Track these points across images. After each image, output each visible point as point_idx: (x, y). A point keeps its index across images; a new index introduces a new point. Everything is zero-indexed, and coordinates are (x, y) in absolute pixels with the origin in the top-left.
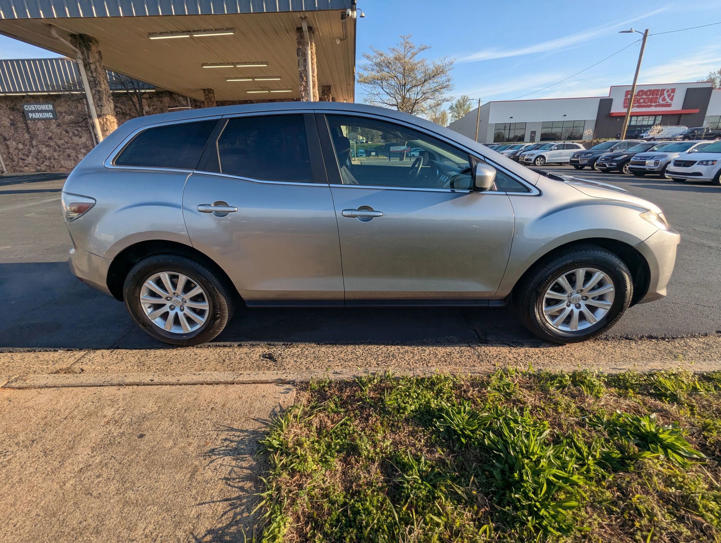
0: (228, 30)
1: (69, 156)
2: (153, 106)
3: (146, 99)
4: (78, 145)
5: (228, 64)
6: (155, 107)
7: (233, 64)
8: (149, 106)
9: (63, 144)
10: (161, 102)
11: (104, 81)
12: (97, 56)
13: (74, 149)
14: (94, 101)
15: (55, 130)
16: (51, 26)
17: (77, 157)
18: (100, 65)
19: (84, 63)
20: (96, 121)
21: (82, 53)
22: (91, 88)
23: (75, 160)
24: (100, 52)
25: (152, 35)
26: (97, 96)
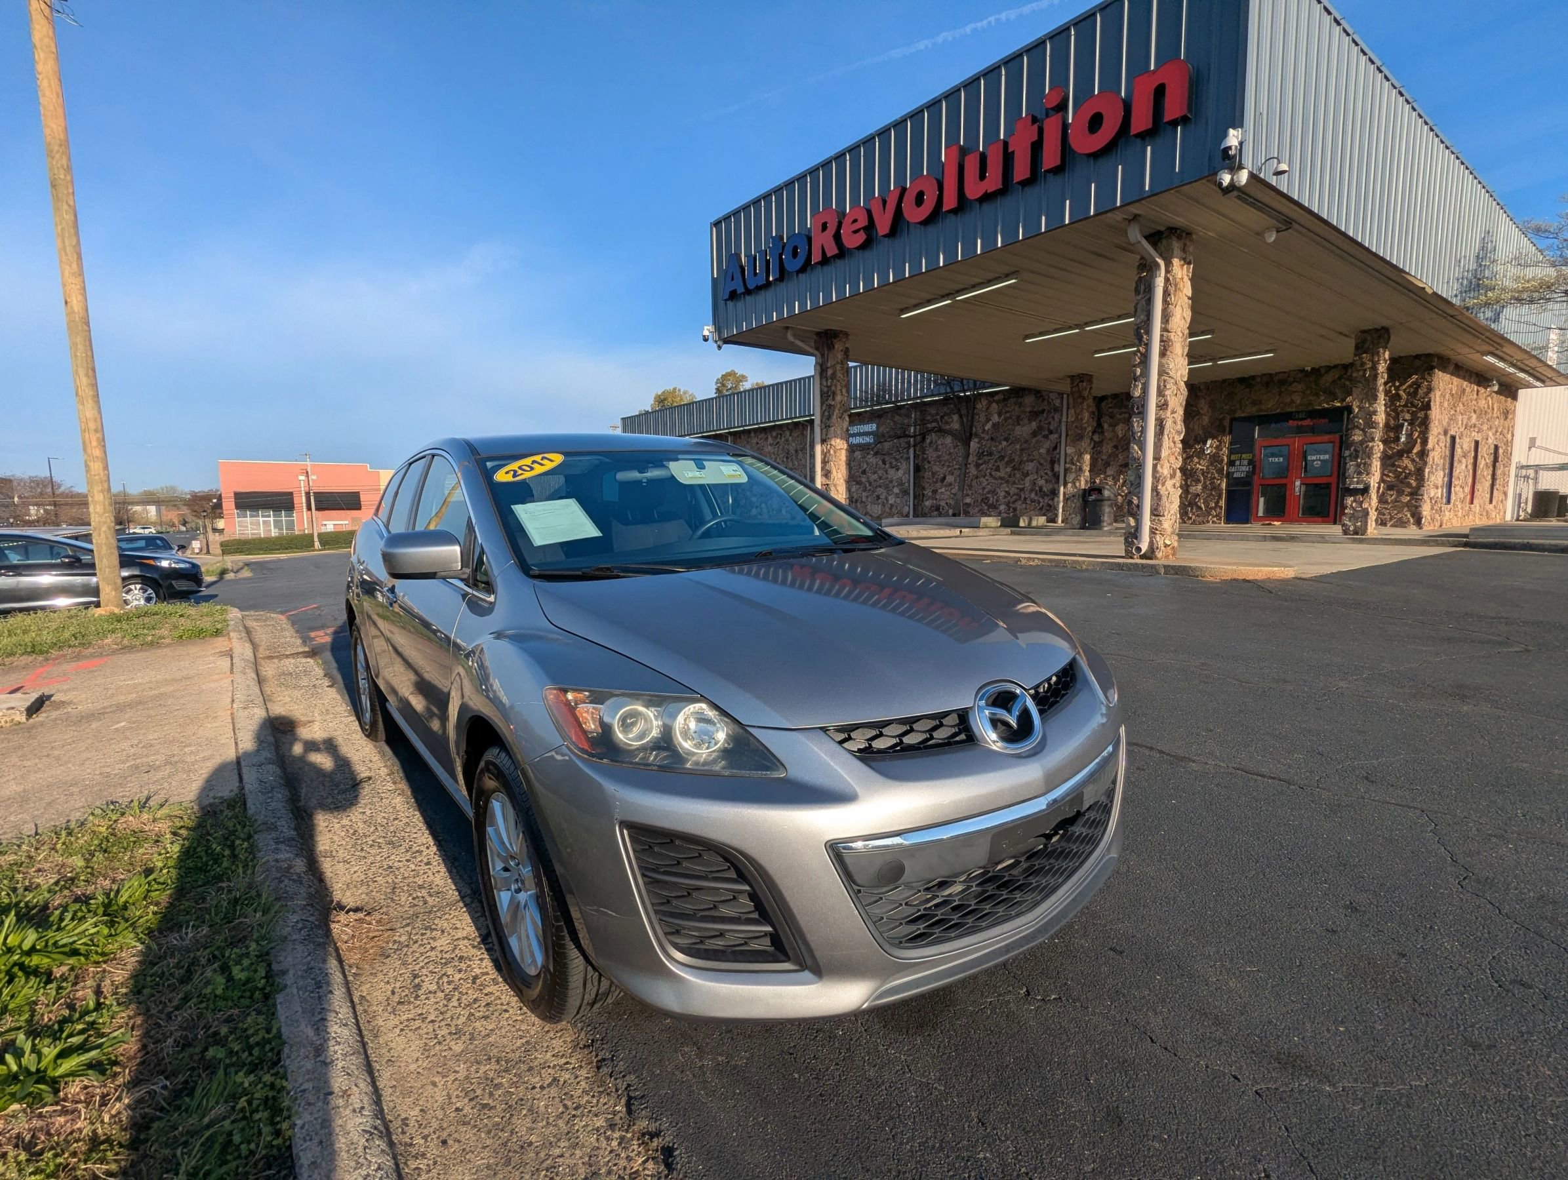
0: (1007, 277)
1: (878, 497)
2: (1006, 412)
3: (997, 402)
4: (891, 482)
5: (1070, 328)
6: (1008, 415)
7: (1077, 326)
8: (1000, 415)
9: (875, 481)
10: (1020, 405)
11: (841, 390)
12: (840, 356)
13: (886, 487)
14: (821, 421)
15: (872, 459)
16: (787, 328)
17: (887, 499)
18: (842, 368)
19: (822, 369)
20: (818, 449)
21: (823, 355)
22: (822, 403)
23: (884, 505)
24: (847, 348)
25: (904, 311)
26: (826, 414)
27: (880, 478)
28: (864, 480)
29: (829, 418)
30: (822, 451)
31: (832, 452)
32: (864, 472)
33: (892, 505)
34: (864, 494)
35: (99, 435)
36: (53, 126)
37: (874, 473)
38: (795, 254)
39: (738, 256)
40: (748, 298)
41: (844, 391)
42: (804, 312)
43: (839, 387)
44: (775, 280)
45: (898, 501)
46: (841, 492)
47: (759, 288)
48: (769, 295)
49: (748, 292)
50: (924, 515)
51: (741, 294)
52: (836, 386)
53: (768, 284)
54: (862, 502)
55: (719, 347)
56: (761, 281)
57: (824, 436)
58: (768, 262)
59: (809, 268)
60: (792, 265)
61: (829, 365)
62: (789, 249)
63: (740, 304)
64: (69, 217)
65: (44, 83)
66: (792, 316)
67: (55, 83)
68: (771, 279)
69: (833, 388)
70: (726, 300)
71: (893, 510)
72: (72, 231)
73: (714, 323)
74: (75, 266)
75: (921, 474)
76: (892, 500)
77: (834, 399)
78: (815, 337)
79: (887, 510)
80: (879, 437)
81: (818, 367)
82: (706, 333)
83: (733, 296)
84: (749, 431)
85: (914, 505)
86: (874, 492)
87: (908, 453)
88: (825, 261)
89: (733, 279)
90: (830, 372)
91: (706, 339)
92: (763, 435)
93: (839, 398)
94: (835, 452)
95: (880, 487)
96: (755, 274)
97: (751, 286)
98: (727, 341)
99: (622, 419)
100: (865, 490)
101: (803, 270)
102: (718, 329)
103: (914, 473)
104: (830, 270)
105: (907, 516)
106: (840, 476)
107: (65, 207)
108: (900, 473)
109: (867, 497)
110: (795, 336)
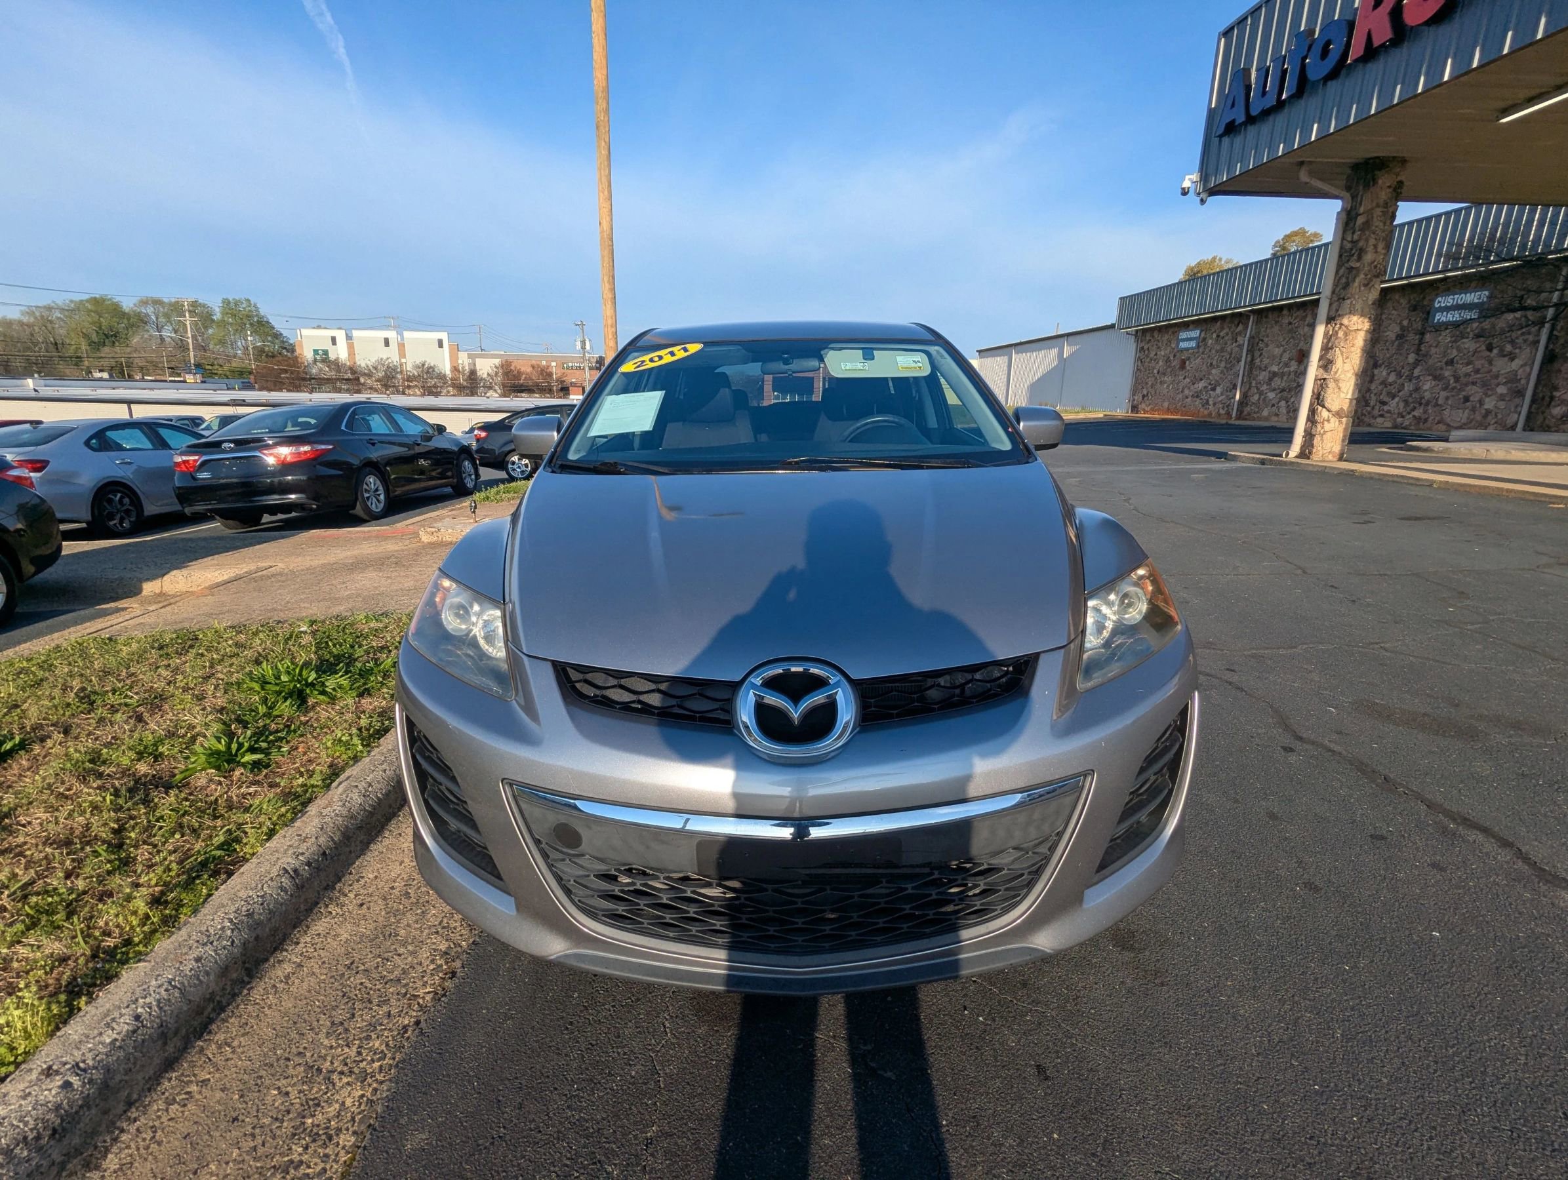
11: (1375, 246)
12: (1384, 195)
13: (1485, 384)
14: (1333, 292)
15: (1469, 345)
16: (1302, 163)
17: (1481, 402)
18: (1384, 213)
19: (1348, 220)
20: (1320, 331)
21: (1353, 197)
22: (1339, 265)
23: (1473, 410)
24: (1401, 183)
25: (1506, 111)
26: (1344, 280)
27: (1477, 371)
28: (1447, 374)
29: (1346, 286)
30: (1326, 334)
31: (1341, 334)
32: (1451, 362)
33: (1488, 412)
34: (1443, 394)
35: (614, 330)
36: (599, 75)
37: (1468, 364)
38: (1325, 52)
39: (1247, 72)
40: (1252, 130)
41: (1381, 246)
42: (1323, 138)
43: (1372, 241)
44: (1290, 97)
45: (1502, 405)
46: (1344, 389)
47: (1266, 113)
48: (1280, 120)
49: (1251, 120)
50: (1546, 429)
51: (1241, 125)
52: (1367, 240)
53: (1280, 105)
54: (1437, 405)
55: (1203, 201)
56: (1271, 101)
57: (1333, 313)
58: (1284, 72)
59: (1344, 72)
60: (1317, 69)
61: (1362, 210)
62: (1317, 49)
63: (1238, 140)
64: (605, 152)
65: (595, 41)
66: (1306, 146)
67: (602, 36)
68: (1284, 97)
69: (1361, 244)
70: (1221, 136)
71: (1490, 418)
72: (606, 163)
73: (1201, 170)
74: (606, 193)
75: (1556, 365)
76: (1489, 404)
77: (1360, 258)
78: (1349, 171)
79: (1479, 418)
80: (1486, 312)
81: (1344, 216)
82: (1187, 184)
83: (1231, 129)
84: (1281, 308)
85: (1530, 413)
86: (1461, 390)
87: (1538, 334)
88: (1371, 53)
89: (1233, 105)
90: (1360, 220)
91: (1185, 192)
92: (1300, 313)
93: (1369, 257)
94: (1346, 334)
95: (1474, 383)
96: (1264, 93)
97: (1254, 112)
98: (1213, 192)
99: (1121, 299)
100: (1445, 389)
101: (1333, 75)
102: (1204, 177)
103: (1543, 364)
104: (1375, 69)
105: (1513, 428)
106: (1348, 366)
107: (603, 144)
108: (1515, 365)
109: (1447, 398)
110: (1311, 173)
